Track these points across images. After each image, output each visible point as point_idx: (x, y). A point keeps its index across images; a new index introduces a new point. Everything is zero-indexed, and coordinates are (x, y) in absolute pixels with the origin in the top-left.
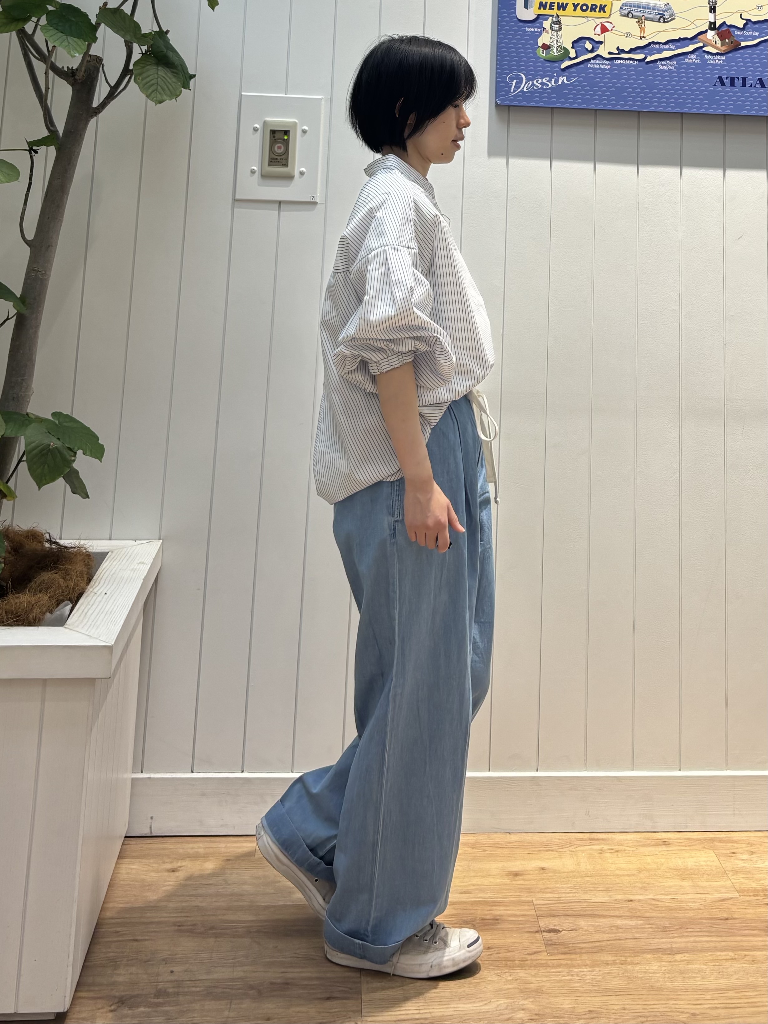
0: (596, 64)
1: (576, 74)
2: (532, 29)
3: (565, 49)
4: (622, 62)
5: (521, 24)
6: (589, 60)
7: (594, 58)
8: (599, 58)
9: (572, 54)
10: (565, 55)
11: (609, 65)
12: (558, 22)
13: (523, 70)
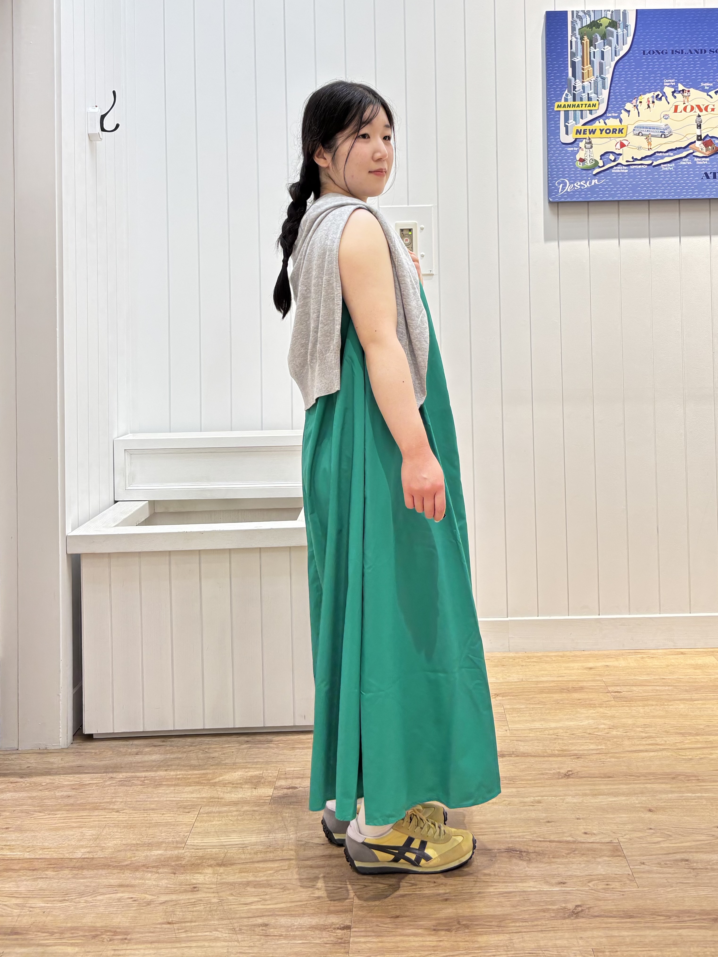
0: (617, 169)
1: (603, 177)
2: (572, 149)
3: (596, 161)
4: (636, 167)
5: (564, 146)
6: (612, 167)
7: (616, 166)
8: (620, 165)
9: (601, 164)
10: (596, 165)
11: (627, 169)
12: (590, 143)
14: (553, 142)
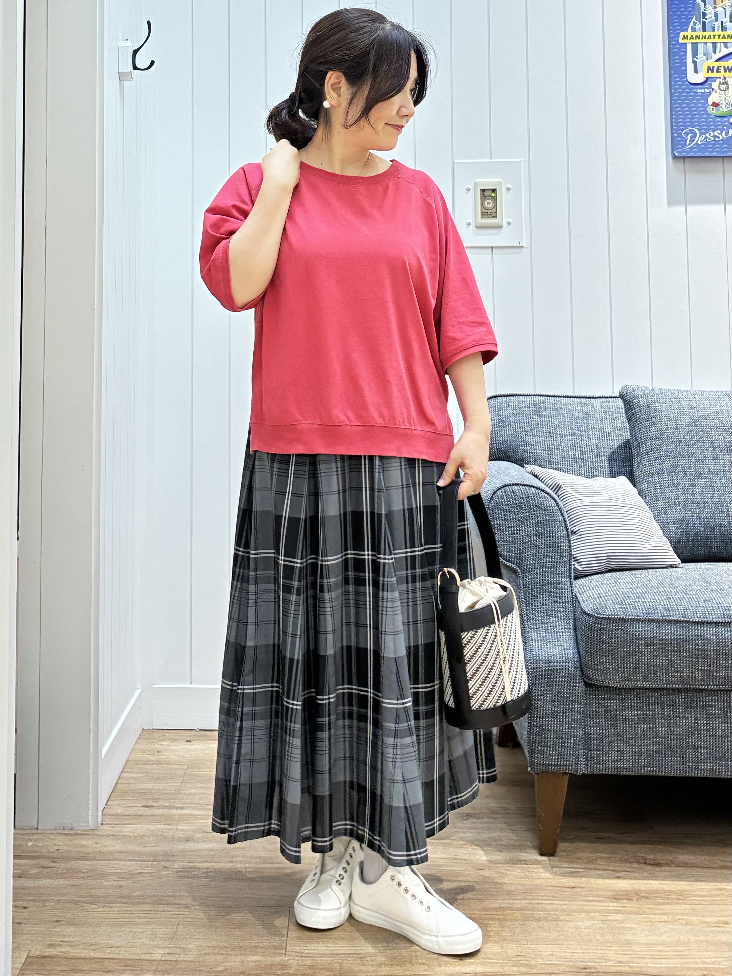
13: (697, 125)
14: (679, 81)
